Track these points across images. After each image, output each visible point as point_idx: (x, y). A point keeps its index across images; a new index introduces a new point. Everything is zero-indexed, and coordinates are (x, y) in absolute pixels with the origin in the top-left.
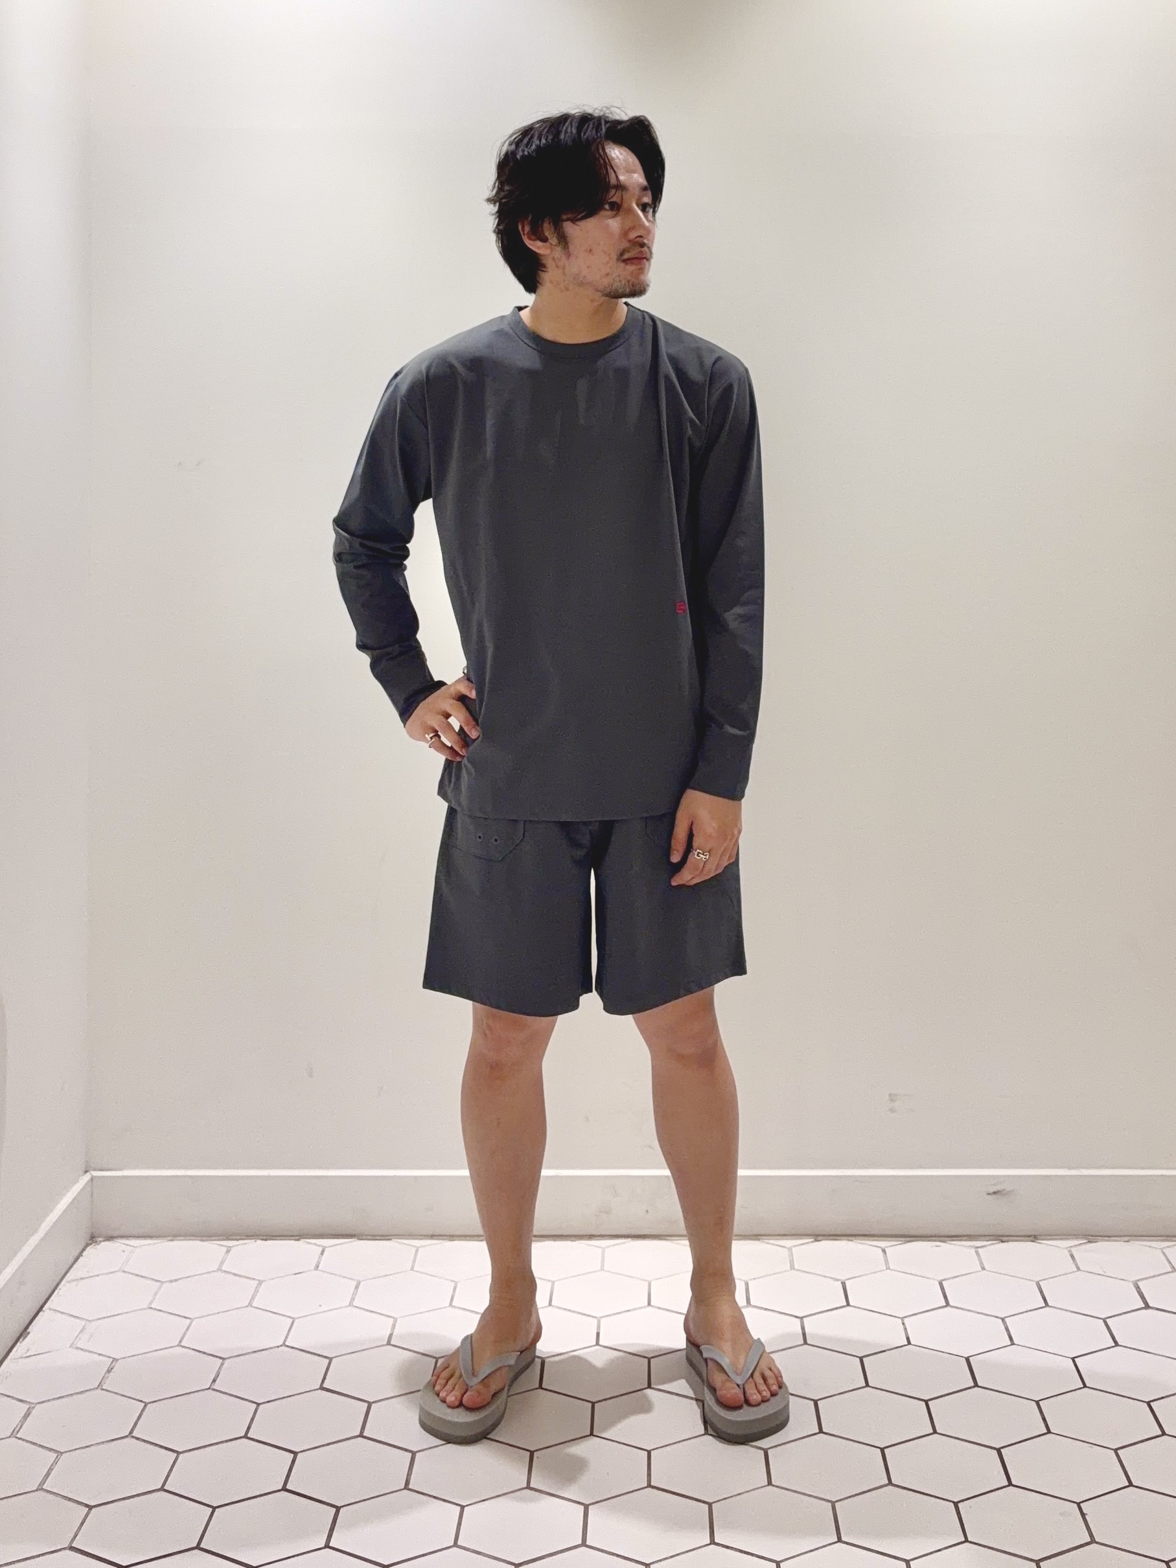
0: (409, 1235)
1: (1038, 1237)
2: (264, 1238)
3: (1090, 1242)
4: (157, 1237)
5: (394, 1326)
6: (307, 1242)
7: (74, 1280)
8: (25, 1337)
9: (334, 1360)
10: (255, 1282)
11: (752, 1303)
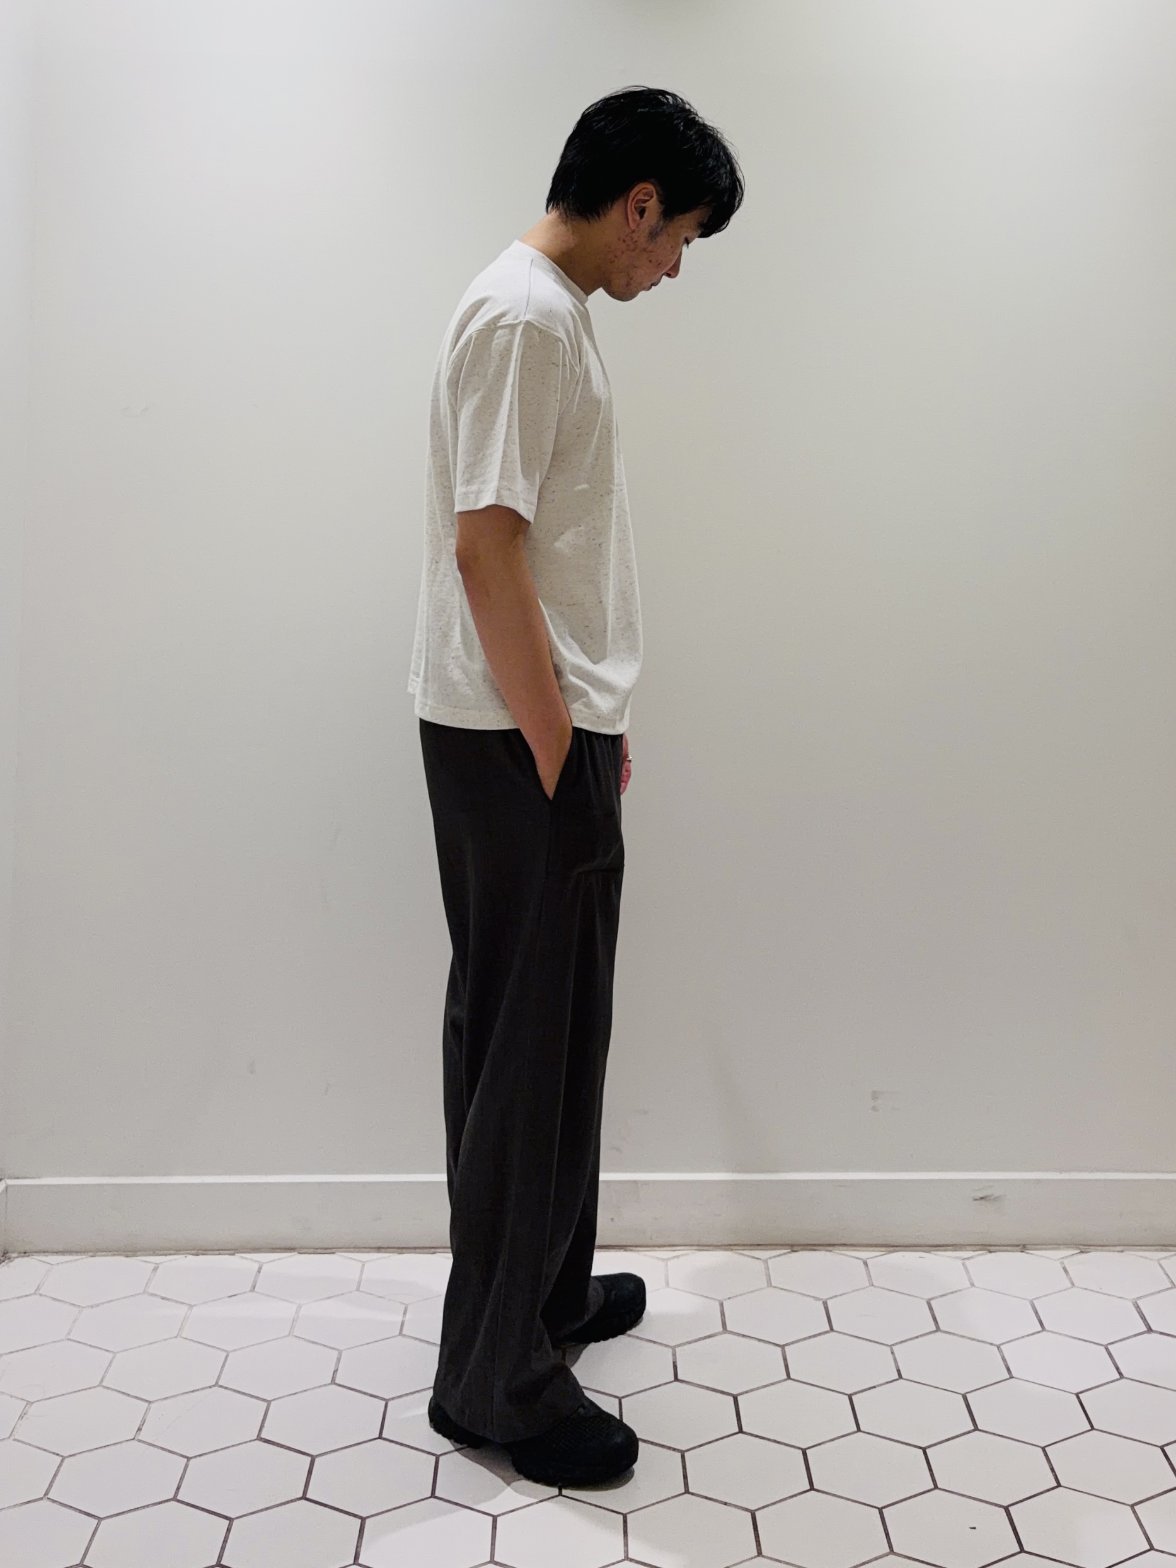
0: (353, 1249)
1: (1028, 1247)
2: (195, 1252)
3: (1082, 1252)
4: (77, 1252)
5: (339, 1360)
6: (242, 1257)
9: (273, 1404)
10: (185, 1307)
11: (728, 1329)
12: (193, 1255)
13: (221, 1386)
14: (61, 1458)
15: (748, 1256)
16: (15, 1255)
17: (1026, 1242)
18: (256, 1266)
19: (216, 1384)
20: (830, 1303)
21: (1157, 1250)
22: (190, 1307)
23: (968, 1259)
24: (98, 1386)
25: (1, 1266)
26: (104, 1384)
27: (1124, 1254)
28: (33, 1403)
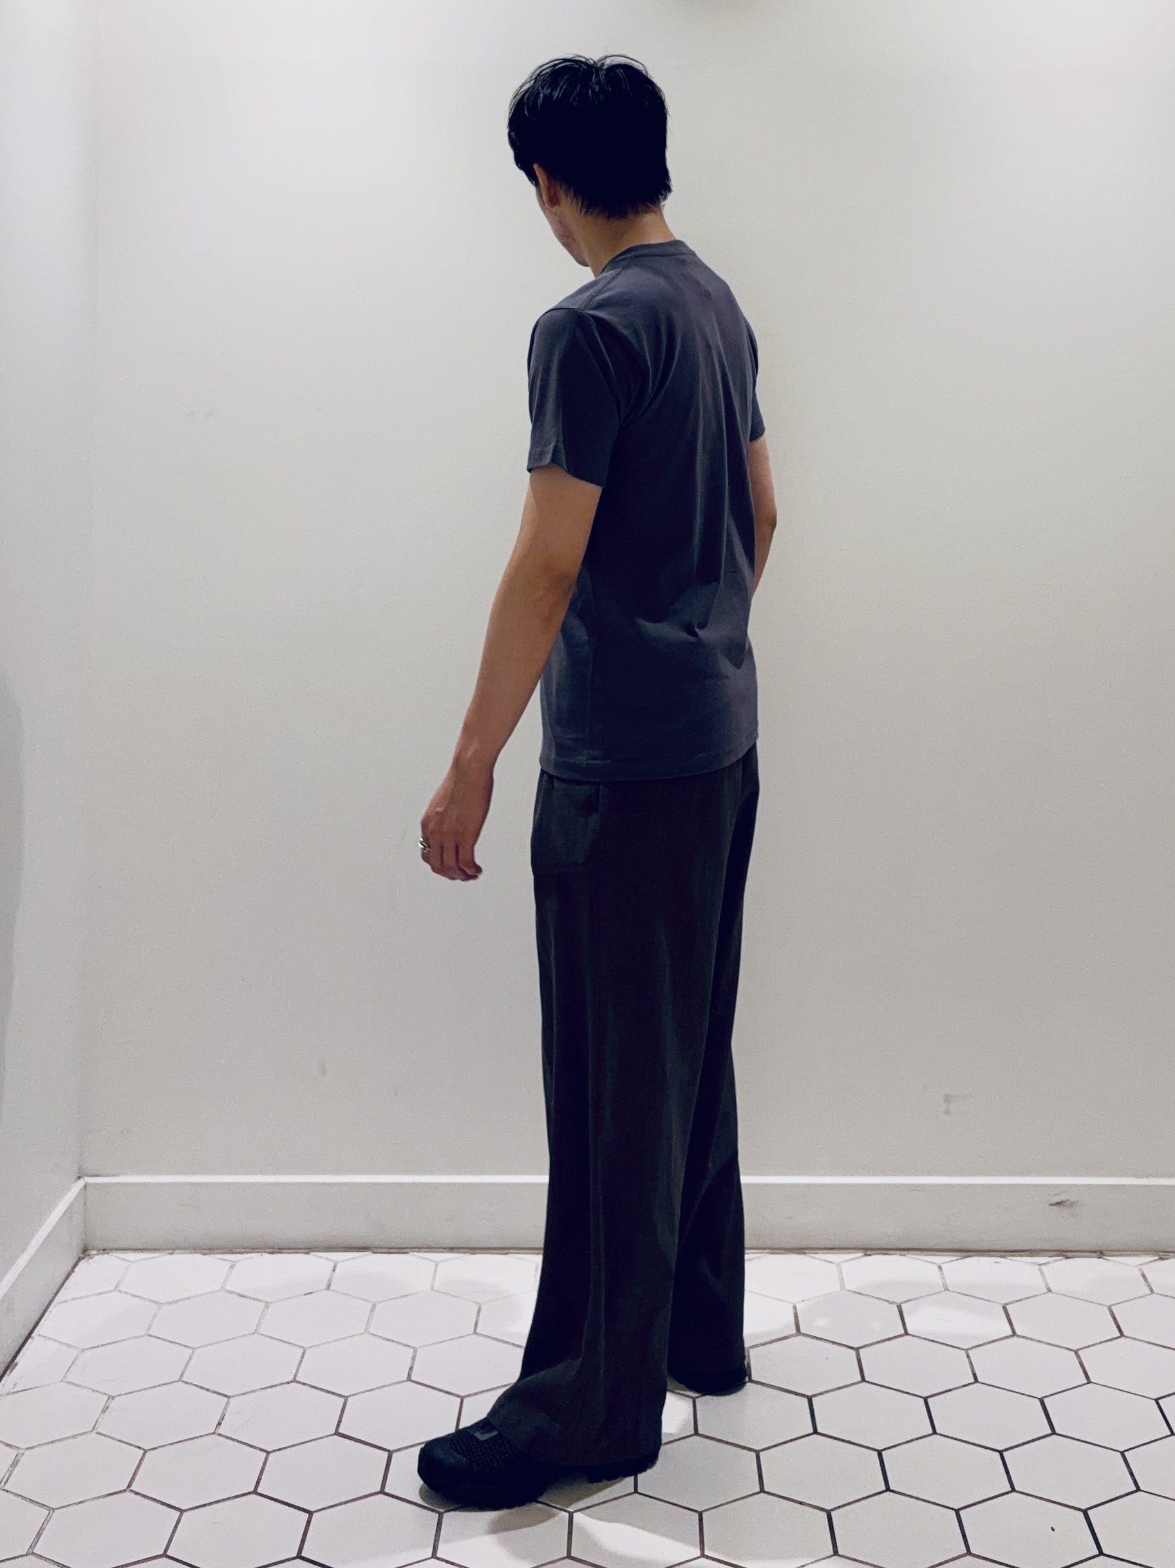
0: (426, 1249)
1: (1104, 1253)
3: (1161, 1259)
4: (155, 1250)
7: (65, 1302)
8: (13, 1369)
9: (350, 1399)
10: (262, 1305)
11: (802, 1331)
12: (269, 1253)
13: (299, 1382)
15: (821, 1260)
16: (94, 1252)
17: (1103, 1249)
19: (295, 1380)
20: (904, 1306)
22: (267, 1304)
23: (1043, 1264)
24: (179, 1380)
25: (81, 1263)
26: (185, 1378)
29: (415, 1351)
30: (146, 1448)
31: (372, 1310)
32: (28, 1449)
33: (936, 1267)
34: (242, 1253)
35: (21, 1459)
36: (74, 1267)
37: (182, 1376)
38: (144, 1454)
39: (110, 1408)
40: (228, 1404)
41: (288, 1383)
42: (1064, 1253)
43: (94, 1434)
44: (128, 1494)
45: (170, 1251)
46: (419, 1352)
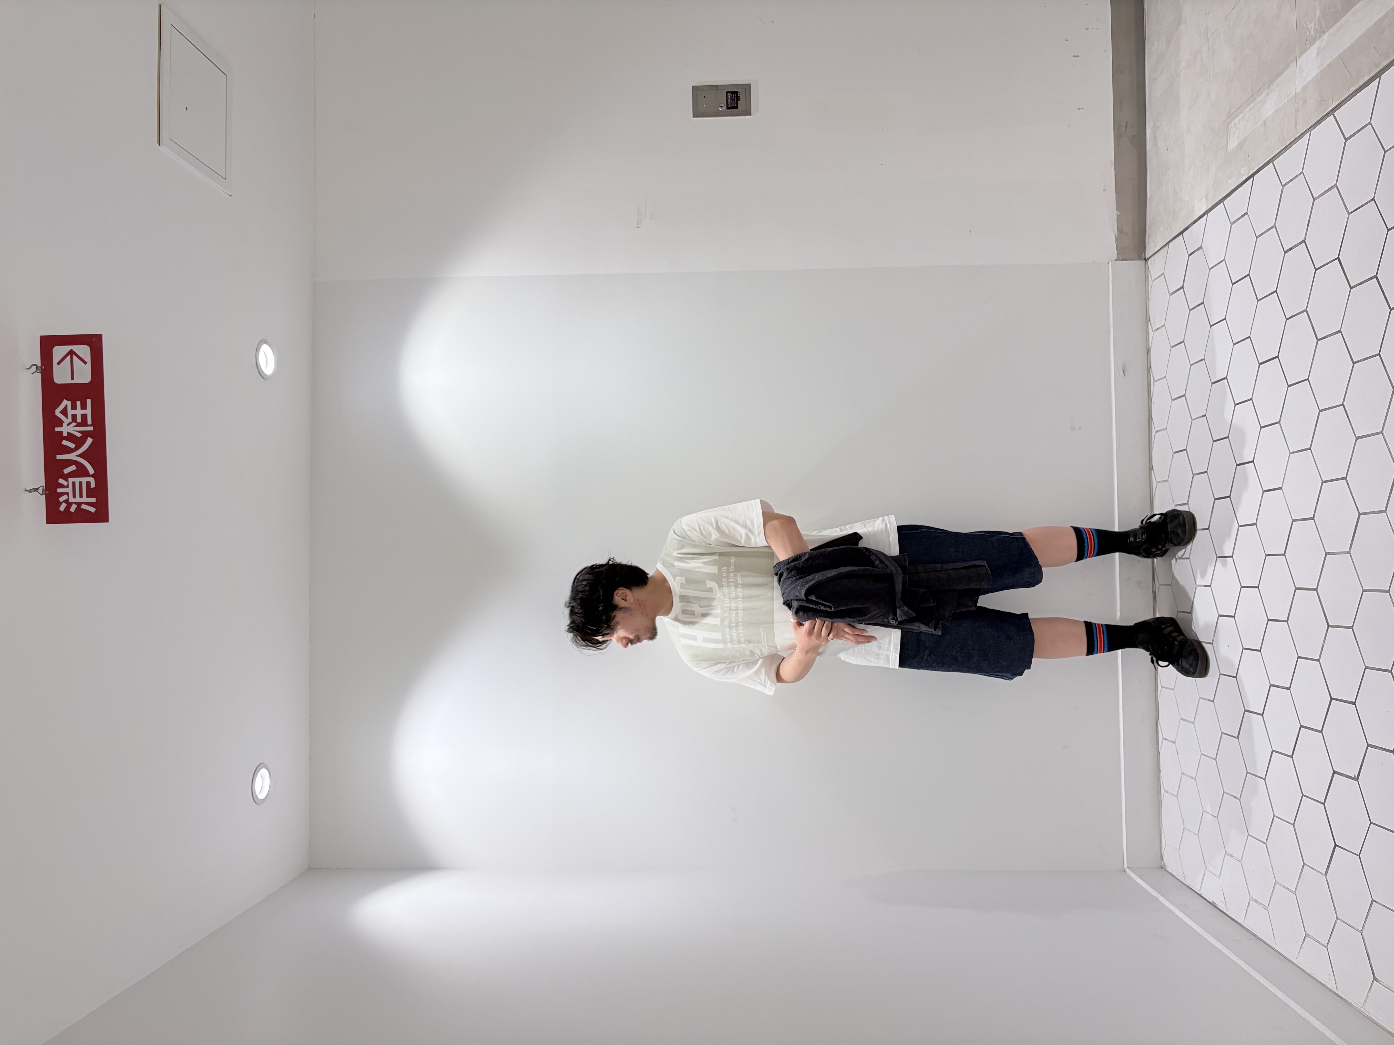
0: (1155, 691)
1: (1148, 348)
2: (1159, 773)
3: (1150, 320)
4: (1160, 831)
5: (1204, 699)
6: (1161, 746)
7: (1185, 878)
8: (1215, 903)
9: (1223, 731)
10: (1183, 776)
11: (1186, 502)
12: (1160, 773)
13: (1216, 757)
14: (1249, 836)
15: (1155, 492)
16: (1162, 862)
17: (1146, 350)
18: (1164, 741)
19: (1215, 760)
20: (1174, 451)
21: (1148, 282)
22: (1183, 774)
23: (1154, 379)
24: (1217, 818)
25: (1167, 869)
26: (1216, 816)
27: (1150, 299)
28: (1226, 852)
29: (1200, 698)
30: (1247, 834)
31: (1184, 720)
32: (1250, 895)
33: (1157, 434)
34: (1161, 786)
35: (1255, 898)
36: (1168, 872)
37: (1215, 817)
38: (1250, 836)
39: (1231, 853)
40: (1227, 793)
41: (1217, 763)
42: (1149, 368)
43: (1242, 861)
44: (1267, 844)
45: (1161, 824)
46: (1201, 696)
